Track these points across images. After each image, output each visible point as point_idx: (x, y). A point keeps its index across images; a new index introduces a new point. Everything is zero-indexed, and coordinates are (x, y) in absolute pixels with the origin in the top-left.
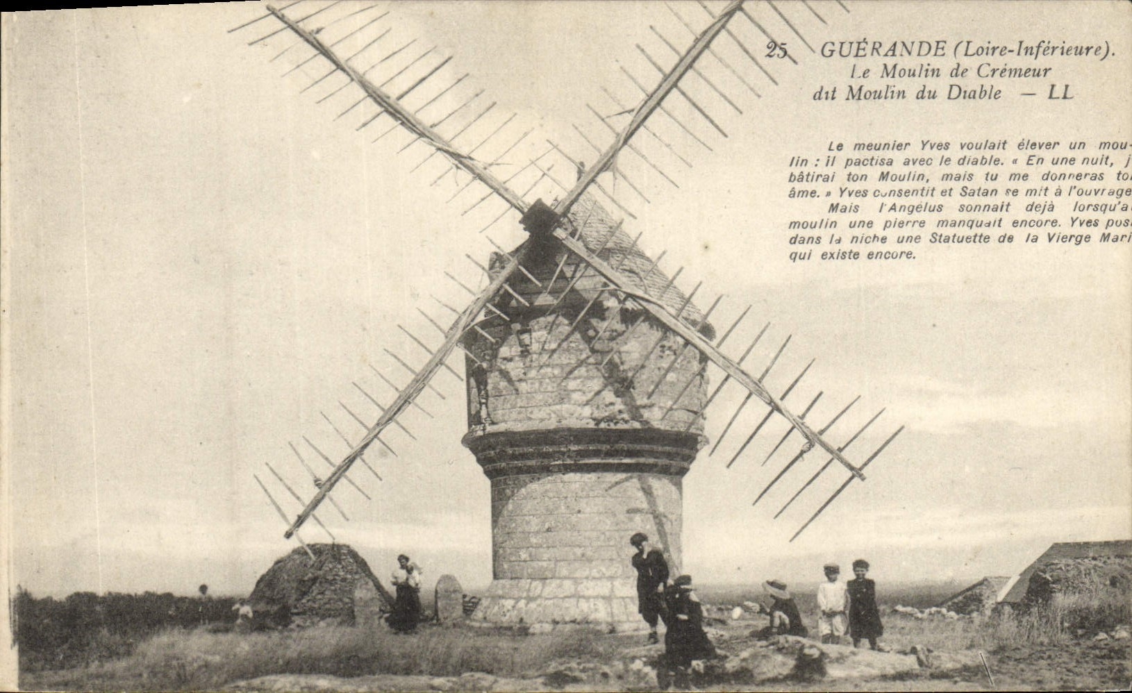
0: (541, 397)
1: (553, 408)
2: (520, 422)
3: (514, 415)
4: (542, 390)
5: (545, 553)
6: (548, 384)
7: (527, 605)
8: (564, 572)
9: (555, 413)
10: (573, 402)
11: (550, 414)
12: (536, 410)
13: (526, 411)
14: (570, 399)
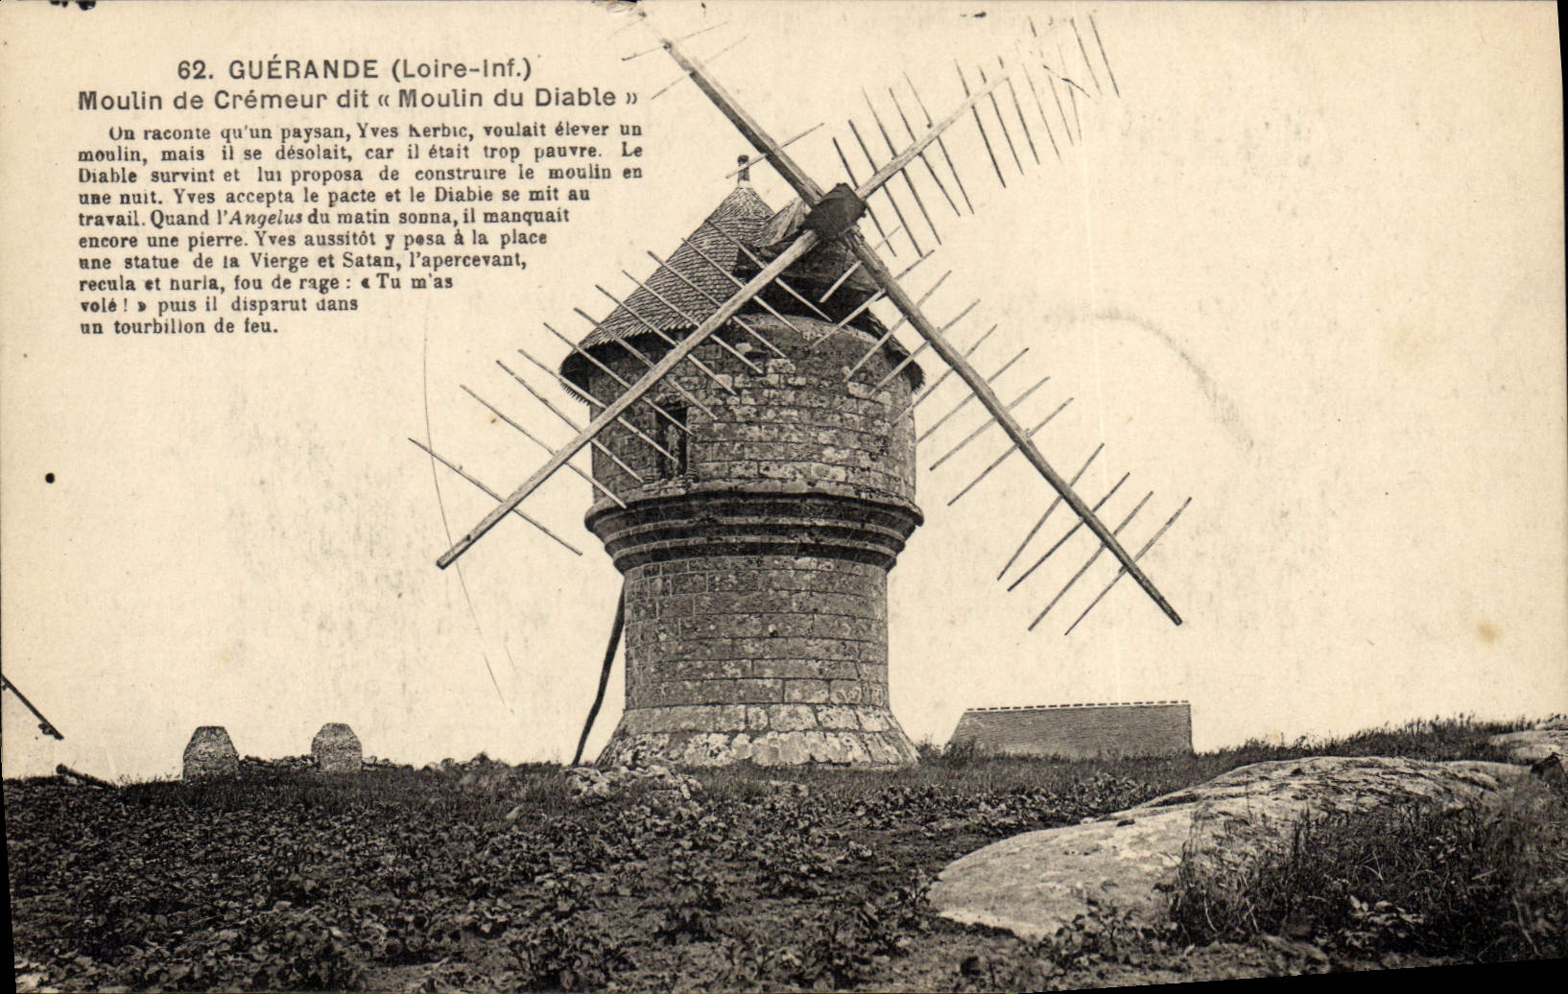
0: (781, 449)
1: (799, 466)
2: (748, 479)
3: (739, 470)
4: (783, 439)
5: (769, 666)
6: (792, 431)
7: (751, 741)
8: (796, 695)
9: (801, 473)
10: (824, 460)
11: (794, 473)
12: (774, 466)
13: (759, 467)
14: (821, 455)
